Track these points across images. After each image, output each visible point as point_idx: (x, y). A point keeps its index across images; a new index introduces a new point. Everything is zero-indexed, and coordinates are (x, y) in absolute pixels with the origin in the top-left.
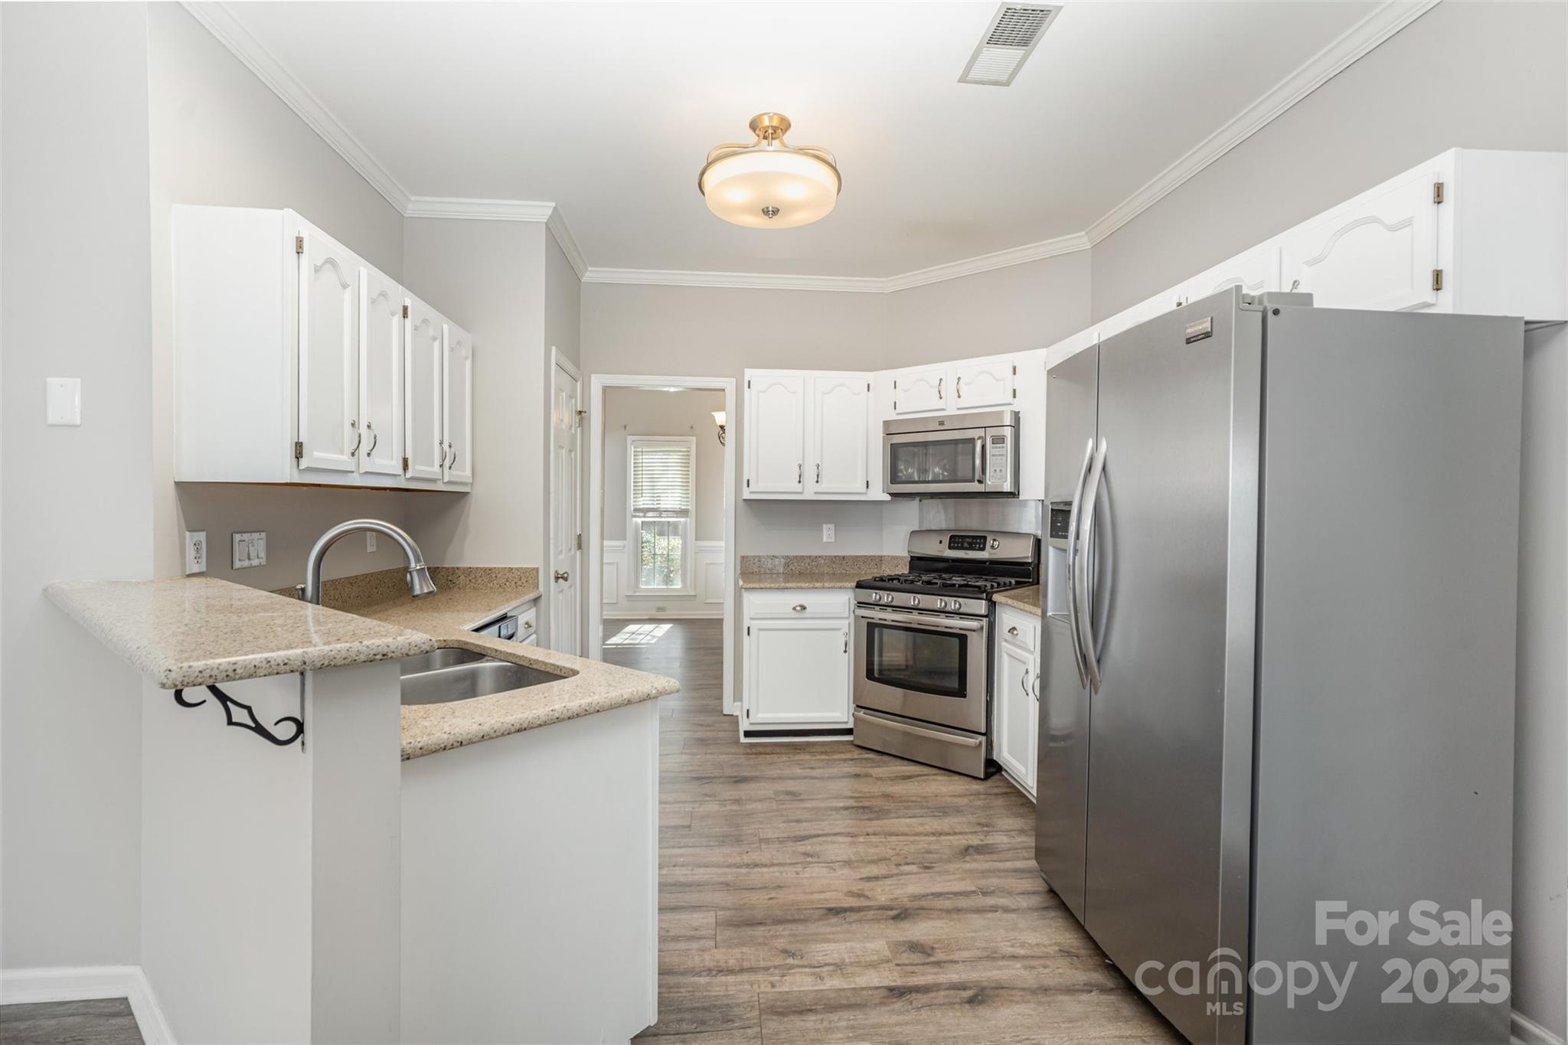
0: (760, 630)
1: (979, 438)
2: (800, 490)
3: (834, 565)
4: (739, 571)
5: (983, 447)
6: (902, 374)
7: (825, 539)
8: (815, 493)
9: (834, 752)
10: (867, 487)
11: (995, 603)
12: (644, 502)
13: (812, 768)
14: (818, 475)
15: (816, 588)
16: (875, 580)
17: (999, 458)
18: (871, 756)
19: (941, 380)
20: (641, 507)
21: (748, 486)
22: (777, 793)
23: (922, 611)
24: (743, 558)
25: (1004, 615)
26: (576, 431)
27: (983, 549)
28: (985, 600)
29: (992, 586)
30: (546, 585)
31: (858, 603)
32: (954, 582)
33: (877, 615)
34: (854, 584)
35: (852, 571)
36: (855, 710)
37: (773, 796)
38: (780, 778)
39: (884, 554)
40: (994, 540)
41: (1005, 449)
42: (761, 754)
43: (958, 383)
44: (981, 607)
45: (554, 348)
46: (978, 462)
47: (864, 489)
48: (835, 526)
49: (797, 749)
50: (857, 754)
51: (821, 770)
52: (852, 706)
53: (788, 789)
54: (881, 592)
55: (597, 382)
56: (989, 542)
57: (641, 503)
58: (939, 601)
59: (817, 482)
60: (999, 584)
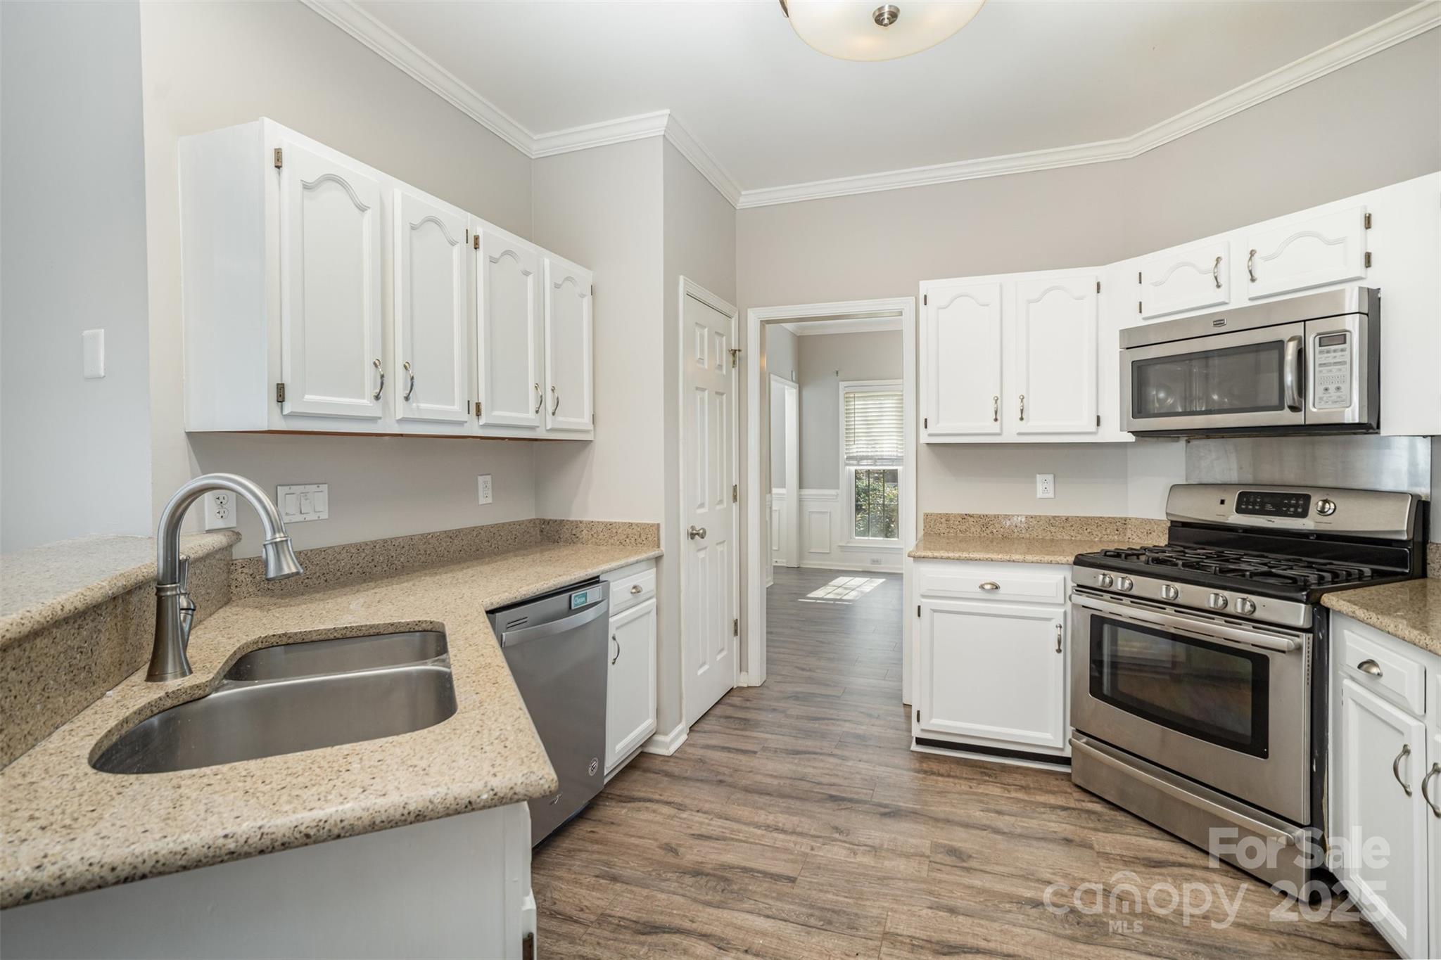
0: (934, 611)
1: (1292, 339)
2: (998, 431)
3: (1053, 529)
4: (921, 533)
5: (1301, 354)
6: (1151, 263)
7: (1040, 494)
8: (1019, 434)
9: (1040, 789)
10: (1098, 424)
11: (1327, 610)
12: (855, 450)
13: (999, 813)
14: (1022, 411)
15: (1014, 561)
16: (1105, 555)
17: (1334, 368)
18: (1098, 807)
19: (1218, 260)
20: (855, 455)
21: (926, 427)
22: (936, 847)
23: (1181, 608)
24: (927, 515)
25: (1346, 632)
26: (729, 373)
27: (1304, 515)
28: (1305, 603)
29: (1321, 578)
30: (674, 543)
31: (1078, 586)
32: (1244, 566)
33: (1105, 606)
34: (1072, 559)
35: (1079, 537)
36: (1074, 736)
37: (928, 852)
38: (948, 821)
39: (1130, 516)
40: (1325, 501)
41: (1348, 353)
42: (933, 773)
43: (1250, 258)
44: (1298, 614)
45: (682, 278)
46: (1290, 378)
47: (1093, 427)
48: (1054, 477)
49: (986, 774)
50: (1074, 799)
51: (1012, 819)
52: (1070, 729)
53: (954, 843)
54: (1113, 574)
55: (754, 317)
56: (1316, 503)
57: (854, 451)
58: (1212, 597)
59: (1022, 419)
60: (1335, 575)
